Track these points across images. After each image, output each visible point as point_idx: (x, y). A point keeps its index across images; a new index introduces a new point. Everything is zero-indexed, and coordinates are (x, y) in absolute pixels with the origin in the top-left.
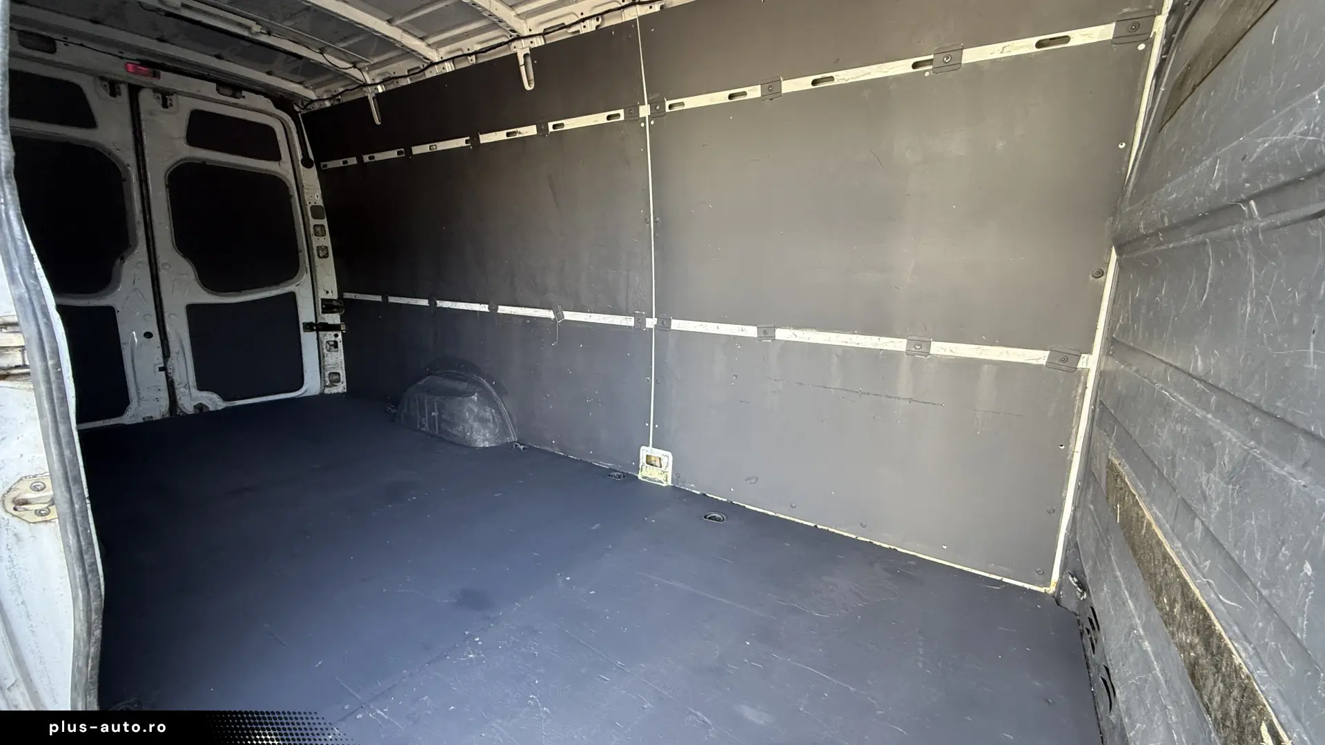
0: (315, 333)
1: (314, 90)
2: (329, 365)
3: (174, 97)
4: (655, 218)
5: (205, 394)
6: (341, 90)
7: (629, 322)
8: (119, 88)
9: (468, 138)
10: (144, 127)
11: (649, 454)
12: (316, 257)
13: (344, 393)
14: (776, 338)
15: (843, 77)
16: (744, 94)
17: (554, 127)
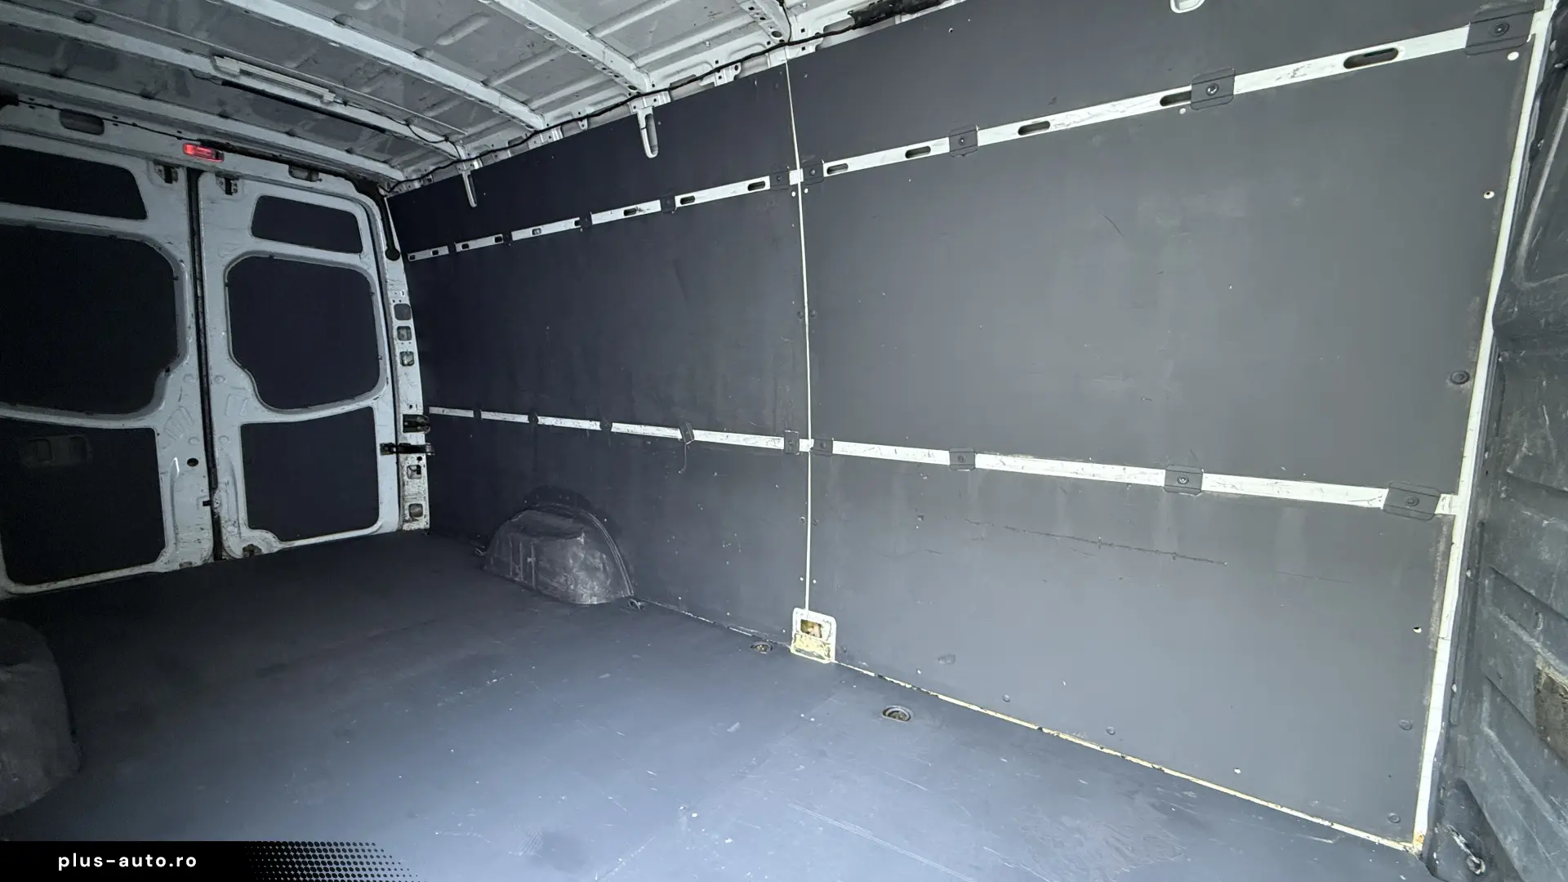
0: (394, 456)
1: (402, 170)
2: (409, 495)
3: (239, 183)
4: (810, 312)
5: (258, 533)
6: (432, 168)
7: (778, 443)
8: (176, 173)
9: (578, 219)
10: (202, 217)
11: (805, 619)
12: (399, 365)
13: (425, 530)
14: (977, 466)
15: (1060, 121)
16: (928, 149)
17: (683, 201)
